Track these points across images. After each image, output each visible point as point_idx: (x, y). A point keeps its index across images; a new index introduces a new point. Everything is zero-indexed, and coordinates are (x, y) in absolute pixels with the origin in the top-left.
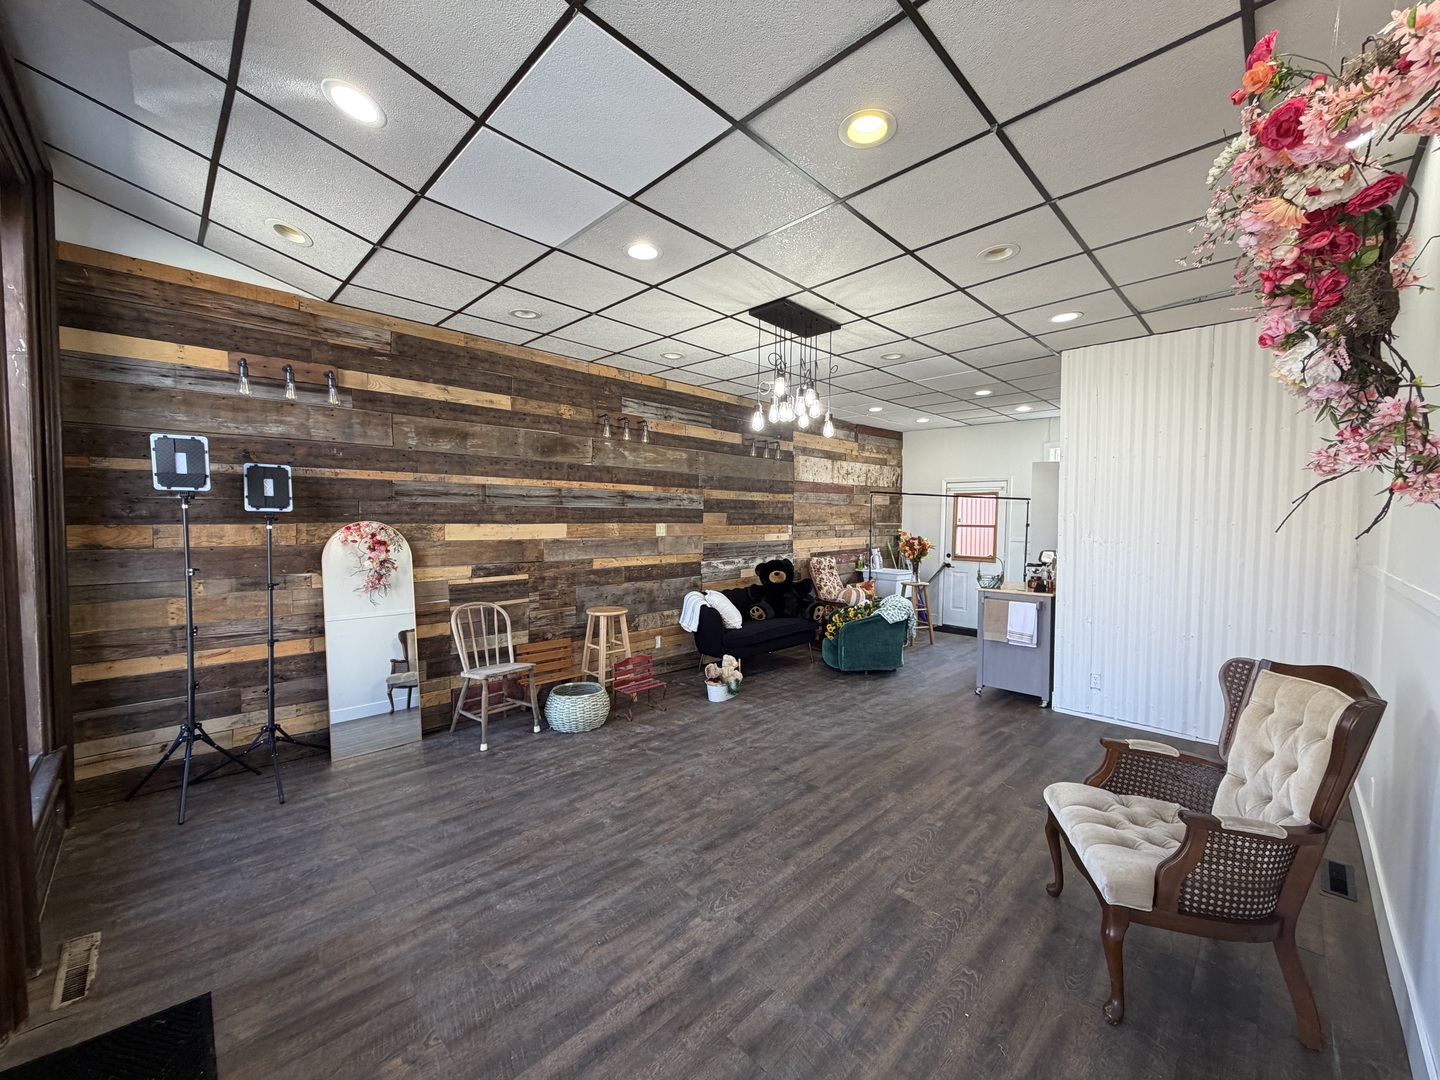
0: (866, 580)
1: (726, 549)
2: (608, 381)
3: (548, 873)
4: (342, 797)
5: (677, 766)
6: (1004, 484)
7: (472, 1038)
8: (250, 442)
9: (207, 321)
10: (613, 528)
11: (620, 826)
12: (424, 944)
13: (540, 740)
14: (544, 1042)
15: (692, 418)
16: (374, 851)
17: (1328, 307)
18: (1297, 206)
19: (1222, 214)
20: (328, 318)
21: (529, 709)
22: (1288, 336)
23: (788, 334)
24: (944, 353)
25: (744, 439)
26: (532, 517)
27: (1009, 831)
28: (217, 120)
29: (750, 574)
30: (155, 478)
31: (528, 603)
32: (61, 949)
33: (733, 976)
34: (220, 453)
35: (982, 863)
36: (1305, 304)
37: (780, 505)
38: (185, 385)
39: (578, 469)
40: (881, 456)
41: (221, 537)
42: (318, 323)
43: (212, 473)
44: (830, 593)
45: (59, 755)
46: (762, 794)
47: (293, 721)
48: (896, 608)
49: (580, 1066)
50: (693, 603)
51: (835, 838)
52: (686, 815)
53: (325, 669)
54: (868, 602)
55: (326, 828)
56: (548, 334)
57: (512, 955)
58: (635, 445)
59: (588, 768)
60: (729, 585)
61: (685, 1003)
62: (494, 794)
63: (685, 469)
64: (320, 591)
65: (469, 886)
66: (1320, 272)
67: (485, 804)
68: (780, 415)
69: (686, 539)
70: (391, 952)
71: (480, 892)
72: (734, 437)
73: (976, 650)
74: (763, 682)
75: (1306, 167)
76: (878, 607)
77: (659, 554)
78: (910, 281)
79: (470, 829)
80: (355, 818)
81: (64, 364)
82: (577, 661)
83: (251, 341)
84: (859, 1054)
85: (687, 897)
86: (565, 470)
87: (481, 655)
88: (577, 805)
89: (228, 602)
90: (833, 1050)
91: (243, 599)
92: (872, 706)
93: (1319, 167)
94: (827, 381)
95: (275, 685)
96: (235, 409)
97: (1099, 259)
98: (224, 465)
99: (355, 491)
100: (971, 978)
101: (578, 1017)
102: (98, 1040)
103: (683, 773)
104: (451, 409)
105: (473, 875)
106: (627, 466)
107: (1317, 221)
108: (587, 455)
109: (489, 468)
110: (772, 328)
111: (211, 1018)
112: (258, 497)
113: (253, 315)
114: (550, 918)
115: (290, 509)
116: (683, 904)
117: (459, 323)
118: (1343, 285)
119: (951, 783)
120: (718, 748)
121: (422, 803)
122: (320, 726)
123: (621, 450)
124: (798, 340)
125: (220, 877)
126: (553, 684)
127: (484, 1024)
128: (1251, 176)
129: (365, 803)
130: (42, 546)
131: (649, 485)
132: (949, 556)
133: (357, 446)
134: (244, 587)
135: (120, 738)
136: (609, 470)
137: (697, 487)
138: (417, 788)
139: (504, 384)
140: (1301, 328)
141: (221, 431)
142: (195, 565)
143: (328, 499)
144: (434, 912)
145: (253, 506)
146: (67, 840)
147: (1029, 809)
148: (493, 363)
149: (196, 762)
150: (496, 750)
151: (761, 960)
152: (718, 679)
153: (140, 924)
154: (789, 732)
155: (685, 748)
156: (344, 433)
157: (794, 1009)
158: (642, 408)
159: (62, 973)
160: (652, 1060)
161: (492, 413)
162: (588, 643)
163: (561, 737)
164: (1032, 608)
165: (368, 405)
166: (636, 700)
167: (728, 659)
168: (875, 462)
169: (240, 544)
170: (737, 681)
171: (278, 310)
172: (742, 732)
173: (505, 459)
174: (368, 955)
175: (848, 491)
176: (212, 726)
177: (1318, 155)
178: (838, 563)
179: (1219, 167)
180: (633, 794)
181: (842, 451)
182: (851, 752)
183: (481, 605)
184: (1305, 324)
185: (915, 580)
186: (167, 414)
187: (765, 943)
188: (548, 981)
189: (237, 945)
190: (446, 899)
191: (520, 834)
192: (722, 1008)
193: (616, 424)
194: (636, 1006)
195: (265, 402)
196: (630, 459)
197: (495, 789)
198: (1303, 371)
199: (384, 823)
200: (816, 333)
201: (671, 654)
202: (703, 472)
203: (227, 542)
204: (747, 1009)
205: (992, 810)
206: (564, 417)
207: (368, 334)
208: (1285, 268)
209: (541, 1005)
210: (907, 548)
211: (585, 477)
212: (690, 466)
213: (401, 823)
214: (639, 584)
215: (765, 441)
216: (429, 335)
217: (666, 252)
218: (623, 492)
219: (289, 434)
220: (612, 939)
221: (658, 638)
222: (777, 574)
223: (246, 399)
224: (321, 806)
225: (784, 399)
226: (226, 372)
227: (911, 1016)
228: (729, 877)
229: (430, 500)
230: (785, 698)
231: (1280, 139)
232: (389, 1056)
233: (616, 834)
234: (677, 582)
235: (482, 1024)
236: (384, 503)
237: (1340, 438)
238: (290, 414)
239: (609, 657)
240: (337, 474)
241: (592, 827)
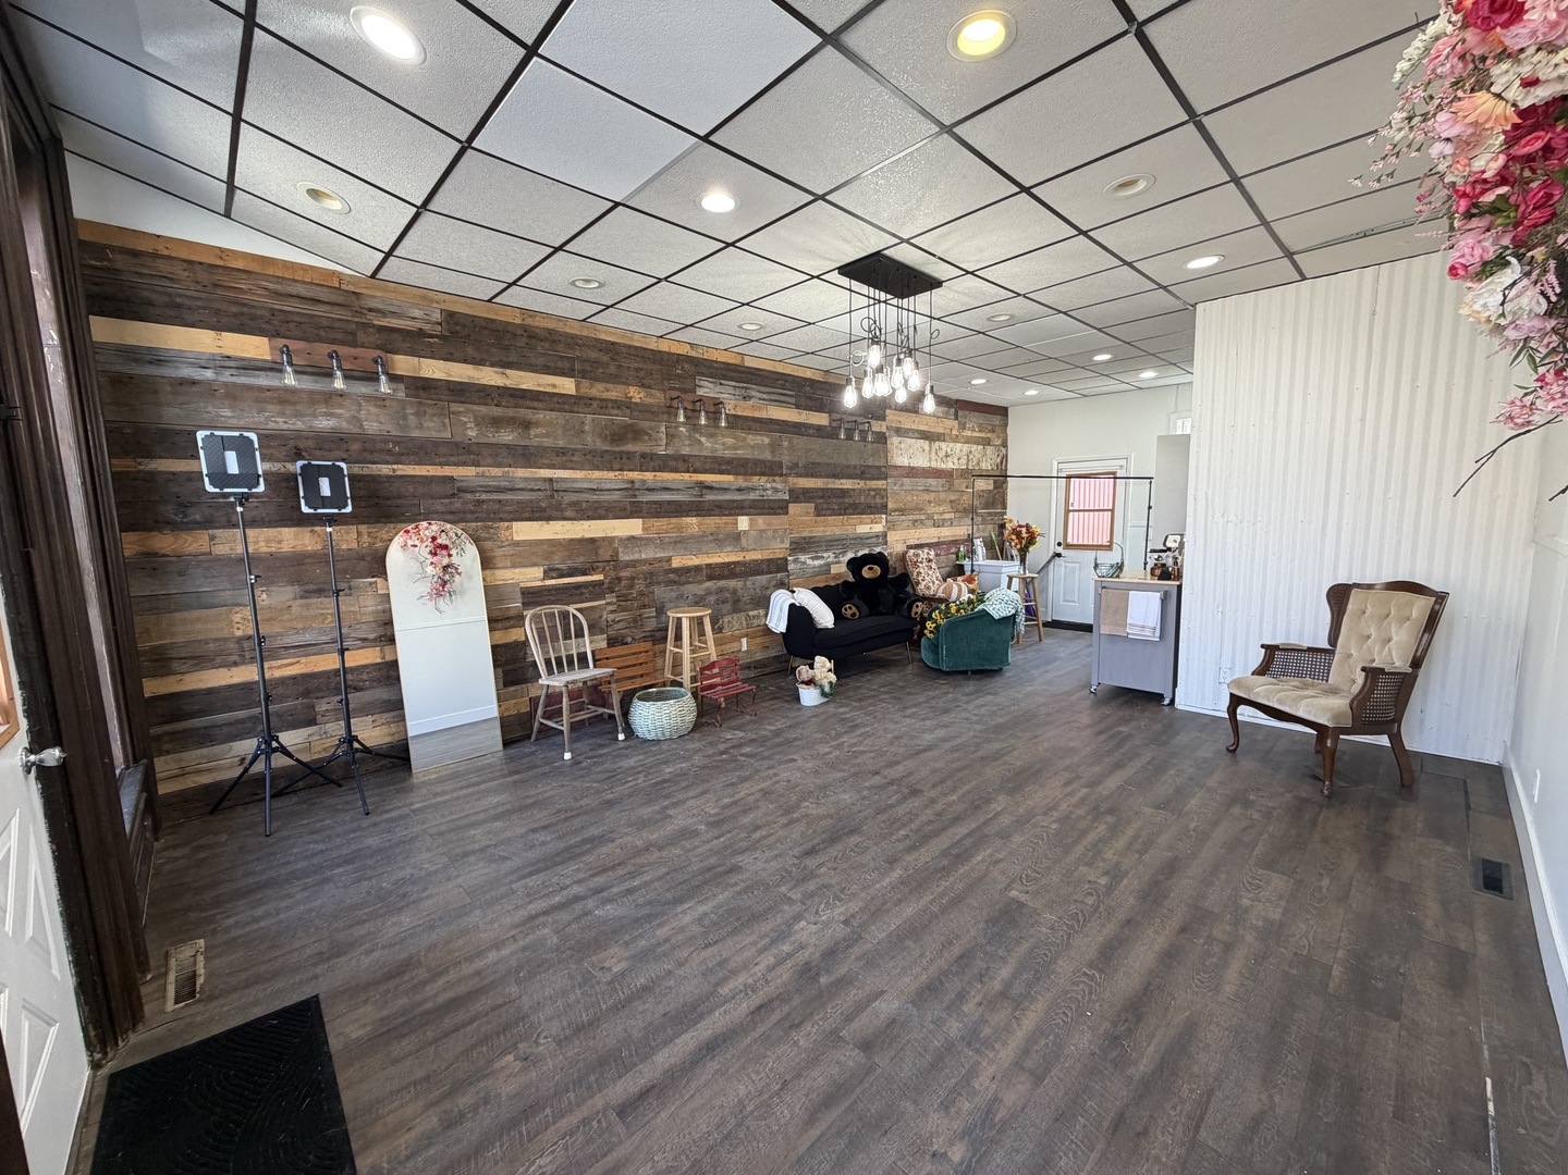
0: (968, 573)
1: (815, 542)
2: (680, 359)
3: (644, 879)
4: (426, 807)
5: (771, 772)
6: (1123, 462)
7: (582, 1037)
8: (299, 438)
9: (245, 305)
10: (692, 523)
11: (716, 832)
12: (524, 949)
13: (626, 748)
14: (654, 1040)
15: (774, 397)
16: (466, 859)
17: (1535, 226)
18: (1507, 102)
19: (1410, 119)
20: (371, 296)
21: (612, 717)
22: (1485, 264)
23: (883, 296)
24: (1060, 312)
25: (832, 420)
26: (604, 513)
27: (1130, 832)
28: (237, 66)
29: (840, 569)
30: (206, 480)
31: (605, 605)
32: (167, 956)
33: (843, 978)
34: (271, 451)
35: (1102, 864)
36: (1508, 225)
37: (872, 493)
38: (227, 377)
39: (651, 459)
40: (983, 435)
41: (280, 542)
42: (363, 302)
43: (265, 473)
44: (929, 588)
45: (141, 768)
46: (863, 798)
47: (371, 732)
48: (1002, 602)
49: (692, 1063)
50: (781, 602)
51: (943, 842)
52: (784, 820)
53: (398, 679)
54: (972, 597)
55: (414, 838)
56: (612, 306)
57: (615, 959)
58: (713, 430)
59: (677, 775)
60: (818, 581)
61: (794, 1003)
62: (582, 803)
63: (768, 456)
64: (387, 597)
65: (565, 893)
66: (1527, 183)
67: (575, 812)
68: (875, 388)
69: (770, 533)
70: (492, 956)
71: (577, 899)
72: (820, 418)
73: (1091, 646)
74: (858, 684)
75: (1522, 50)
76: (983, 602)
77: (743, 550)
78: (1024, 224)
79: (560, 837)
80: (443, 828)
81: (98, 357)
82: (659, 666)
83: (292, 325)
84: (977, 1051)
85: (790, 901)
86: (637, 460)
87: (559, 661)
88: (670, 812)
89: (294, 610)
90: (949, 1047)
91: (308, 607)
92: (978, 707)
93: (1538, 50)
94: (927, 350)
95: (349, 696)
96: (282, 402)
97: (1247, 188)
98: (276, 464)
99: (415, 488)
100: (1092, 978)
101: (688, 1015)
102: (214, 1039)
103: (778, 778)
104: (511, 395)
105: (568, 883)
106: (705, 453)
107: (1531, 119)
108: (659, 443)
109: (556, 460)
110: (864, 289)
111: (321, 1018)
112: (315, 498)
113: (292, 296)
114: (650, 923)
115: (349, 509)
116: (786, 908)
117: (514, 298)
118: (1556, 198)
119: (1067, 784)
120: (813, 752)
121: (509, 813)
122: (397, 738)
123: (697, 436)
124: (894, 302)
125: (314, 885)
126: (635, 691)
127: (593, 1023)
128: (1452, 67)
129: (451, 813)
130: (100, 555)
131: (729, 474)
132: (1059, 544)
133: (413, 439)
134: (308, 595)
135: (198, 752)
136: (684, 459)
137: (781, 475)
138: (503, 797)
139: (567, 365)
140: (1501, 253)
141: (269, 427)
142: (256, 572)
143: (389, 499)
144: (533, 918)
145: (310, 508)
146: (158, 852)
147: (1152, 810)
148: (554, 341)
149: (277, 775)
150: (580, 758)
151: (870, 961)
152: (810, 682)
153: (241, 932)
154: (889, 736)
155: (779, 753)
156: (399, 425)
157: (907, 1009)
158: (719, 388)
159: (172, 977)
160: (765, 1056)
161: (556, 399)
162: (670, 647)
163: (646, 745)
164: (1156, 598)
165: (422, 393)
166: (723, 705)
167: (820, 660)
168: (977, 441)
169: (299, 548)
170: (831, 683)
171: (318, 288)
172: (839, 735)
173: (572, 450)
174: (469, 959)
175: (947, 475)
176: (288, 738)
177: (1539, 34)
178: (937, 555)
179: (1409, 60)
180: (727, 800)
181: (941, 430)
182: (956, 755)
183: (556, 609)
184: (1507, 248)
185: (1022, 572)
186: (210, 409)
187: (874, 946)
188: (653, 982)
189: (339, 950)
190: (543, 905)
191: (613, 841)
192: (832, 1008)
193: (690, 407)
194: (745, 1007)
195: (312, 392)
196: (708, 446)
197: (583, 797)
198: (1502, 304)
199: (473, 832)
200: (915, 293)
201: (758, 657)
202: (788, 458)
203: (286, 548)
204: (860, 1008)
205: (1111, 811)
206: (633, 400)
207: (417, 313)
208: (1485, 181)
209: (648, 1005)
210: (1014, 537)
211: (659, 466)
212: (773, 452)
213: (489, 833)
214: (722, 583)
215: (855, 421)
216: (482, 312)
217: (744, 201)
218: (701, 483)
219: (341, 429)
220: (716, 942)
221: (744, 640)
222: (870, 569)
223: (292, 391)
224: (407, 816)
225: (880, 369)
226: (267, 361)
227: (1031, 1015)
228: (833, 882)
229: (494, 496)
230: (883, 701)
231: (1494, 17)
232: (501, 1053)
233: (712, 841)
234: (762, 579)
235: (591, 1024)
236: (447, 501)
237: (1539, 384)
238: (340, 406)
239: (693, 661)
240: (394, 470)
241: (687, 834)
